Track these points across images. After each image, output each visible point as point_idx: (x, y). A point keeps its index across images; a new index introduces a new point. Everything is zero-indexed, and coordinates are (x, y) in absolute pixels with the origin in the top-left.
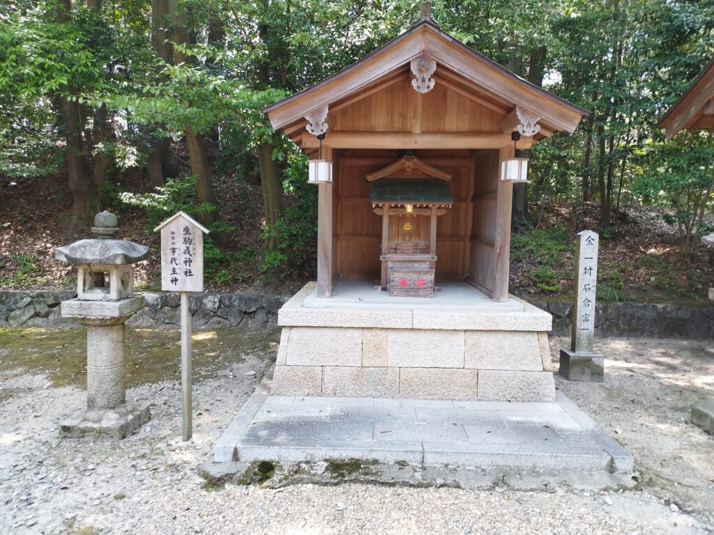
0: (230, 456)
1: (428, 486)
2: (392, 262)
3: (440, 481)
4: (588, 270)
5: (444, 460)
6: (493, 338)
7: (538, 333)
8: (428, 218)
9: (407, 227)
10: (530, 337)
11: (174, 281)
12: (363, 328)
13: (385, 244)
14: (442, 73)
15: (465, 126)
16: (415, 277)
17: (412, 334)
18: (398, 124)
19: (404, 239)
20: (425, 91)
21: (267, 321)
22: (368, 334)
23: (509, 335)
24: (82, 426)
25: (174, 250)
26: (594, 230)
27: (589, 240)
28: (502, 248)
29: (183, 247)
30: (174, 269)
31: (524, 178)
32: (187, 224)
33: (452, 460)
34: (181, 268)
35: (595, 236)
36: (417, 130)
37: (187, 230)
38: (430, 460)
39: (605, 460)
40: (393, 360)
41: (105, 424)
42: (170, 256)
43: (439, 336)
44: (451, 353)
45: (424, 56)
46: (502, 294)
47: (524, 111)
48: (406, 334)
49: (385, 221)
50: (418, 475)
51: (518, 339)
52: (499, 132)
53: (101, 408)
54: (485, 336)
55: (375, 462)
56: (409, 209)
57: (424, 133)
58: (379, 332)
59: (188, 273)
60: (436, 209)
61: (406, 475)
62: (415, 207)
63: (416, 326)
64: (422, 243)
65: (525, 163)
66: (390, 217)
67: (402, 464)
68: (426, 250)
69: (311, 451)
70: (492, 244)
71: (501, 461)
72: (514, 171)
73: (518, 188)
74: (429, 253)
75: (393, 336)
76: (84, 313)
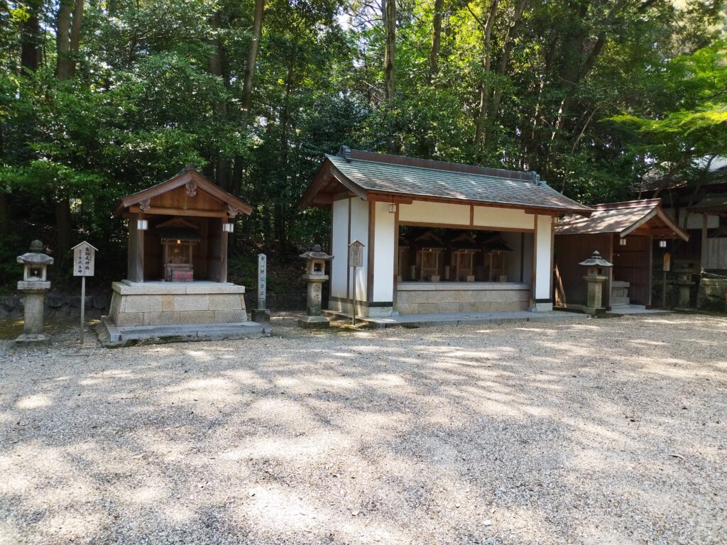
0: (118, 339)
1: (200, 341)
2: (169, 267)
3: (204, 339)
4: (262, 271)
5: (205, 334)
6: (220, 297)
7: (240, 294)
8: (188, 247)
9: (176, 251)
10: (236, 296)
11: (80, 271)
12: (162, 295)
13: (167, 259)
14: (199, 189)
15: (207, 207)
16: (184, 273)
17: (186, 297)
18: (176, 204)
19: (175, 256)
20: (192, 195)
21: (70, 312)
22: (165, 297)
23: (227, 296)
24: (28, 340)
25: (80, 258)
26: (265, 254)
27: (263, 259)
28: (224, 260)
29: (86, 257)
30: (80, 267)
31: (232, 231)
32: (87, 246)
33: (208, 334)
34: (84, 266)
35: (265, 256)
36: (185, 208)
37: (87, 249)
38: (200, 334)
39: (261, 330)
40: (177, 308)
41: (40, 339)
42: (78, 260)
43: (198, 297)
44: (204, 304)
45: (191, 183)
46: (224, 280)
47: (231, 206)
48: (182, 297)
49: (167, 248)
50: (196, 338)
51: (231, 297)
52: (221, 211)
53: (35, 333)
54: (218, 296)
55: (179, 336)
56: (179, 242)
57: (188, 209)
58: (170, 296)
59: (87, 268)
60: (192, 243)
61: (191, 339)
62: (181, 241)
63: (188, 293)
64: (184, 259)
65: (232, 225)
66: (169, 246)
67: (189, 336)
68: (187, 262)
69: (153, 334)
70: (219, 258)
71: (226, 333)
72: (229, 228)
73: (229, 234)
74: (188, 263)
75: (176, 298)
76: (30, 287)
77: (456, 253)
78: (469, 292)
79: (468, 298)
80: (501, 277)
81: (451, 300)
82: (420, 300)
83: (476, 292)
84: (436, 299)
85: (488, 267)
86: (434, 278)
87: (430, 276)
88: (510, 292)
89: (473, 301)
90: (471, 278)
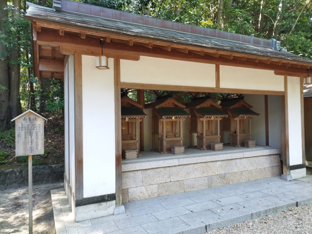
77: (201, 119)
78: (218, 163)
79: (217, 169)
80: (250, 142)
81: (197, 174)
82: (160, 180)
83: (225, 162)
84: (180, 175)
85: (235, 132)
86: (177, 149)
87: (174, 148)
88: (260, 158)
89: (222, 172)
90: (219, 146)
